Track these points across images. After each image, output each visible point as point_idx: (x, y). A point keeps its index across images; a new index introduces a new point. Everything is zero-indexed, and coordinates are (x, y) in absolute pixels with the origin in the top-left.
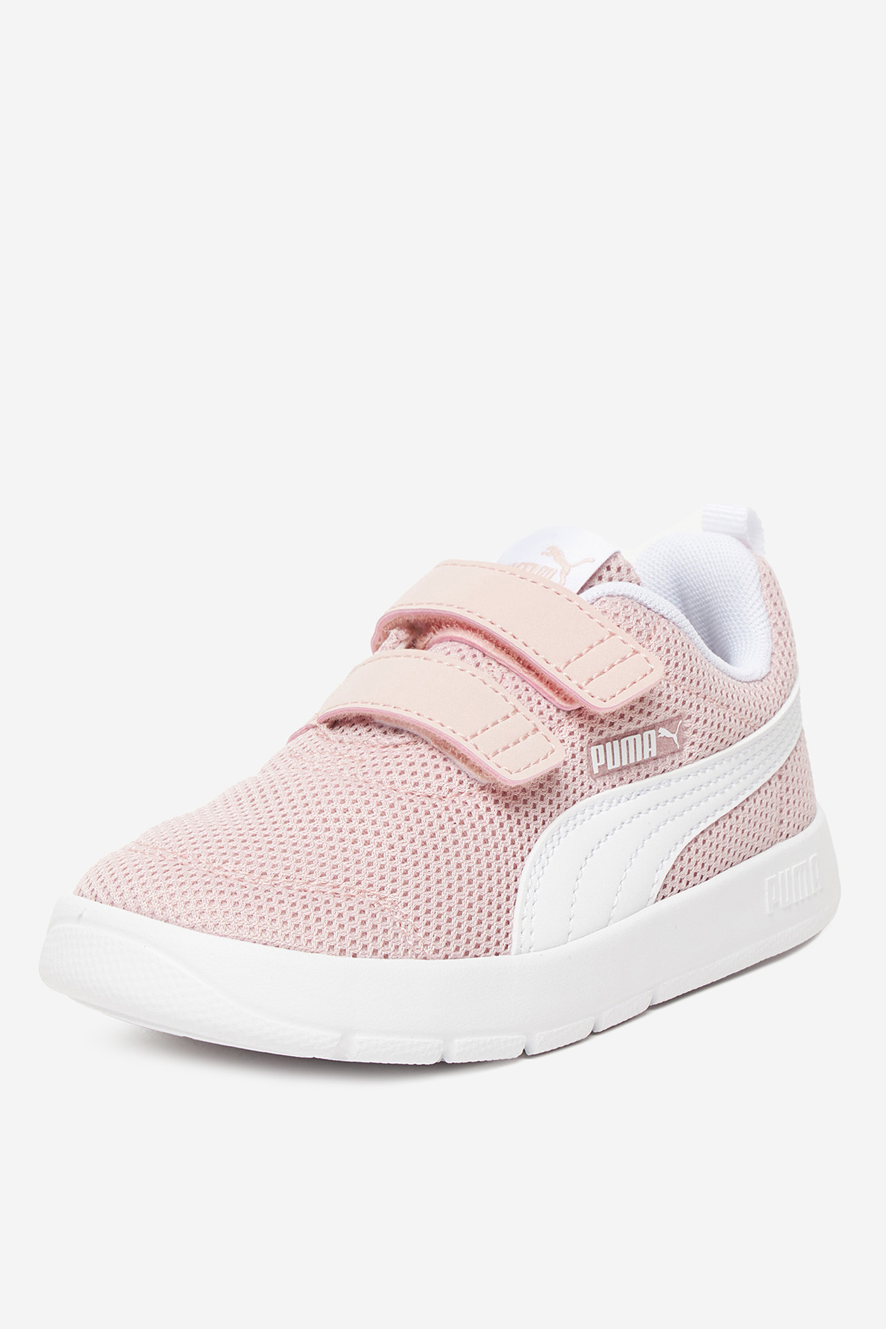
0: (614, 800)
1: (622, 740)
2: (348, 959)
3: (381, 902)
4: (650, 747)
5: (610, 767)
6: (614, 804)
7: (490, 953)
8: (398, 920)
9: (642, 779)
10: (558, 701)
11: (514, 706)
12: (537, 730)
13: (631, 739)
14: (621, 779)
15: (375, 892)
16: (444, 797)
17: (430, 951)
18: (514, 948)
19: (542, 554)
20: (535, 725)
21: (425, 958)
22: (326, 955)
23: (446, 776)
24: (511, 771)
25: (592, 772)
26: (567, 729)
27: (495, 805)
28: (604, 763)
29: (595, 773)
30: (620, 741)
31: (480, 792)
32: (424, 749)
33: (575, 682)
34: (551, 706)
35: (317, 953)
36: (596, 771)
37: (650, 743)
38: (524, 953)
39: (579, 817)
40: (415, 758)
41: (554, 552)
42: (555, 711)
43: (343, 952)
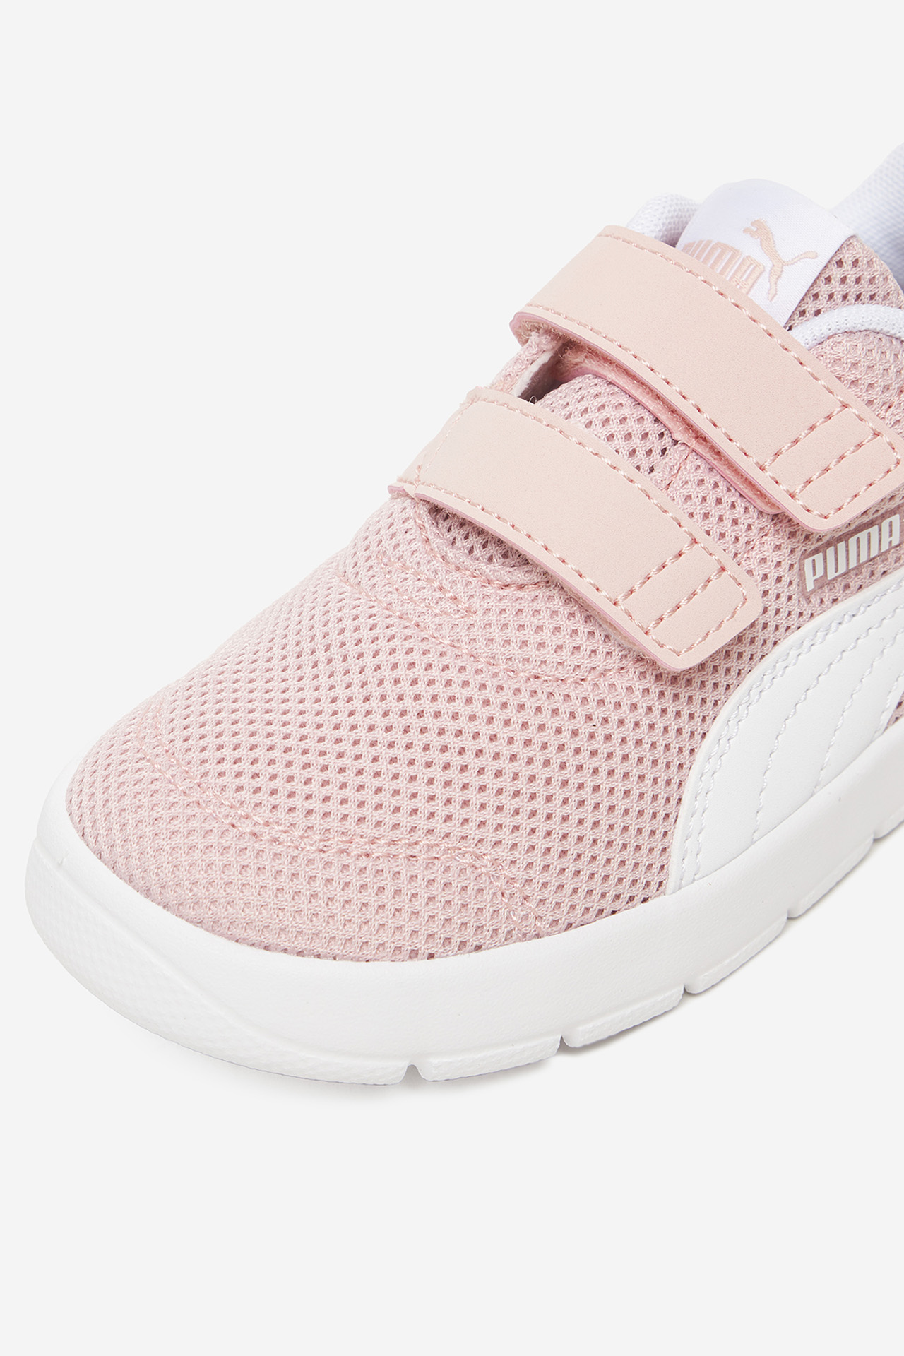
0: (833, 624)
1: (850, 540)
2: (422, 965)
3: (477, 864)
4: (891, 536)
5: (832, 574)
6: (833, 628)
7: (635, 902)
8: (500, 889)
9: (877, 580)
10: (761, 504)
11: (691, 535)
12: (723, 569)
13: (863, 535)
14: (847, 587)
15: (468, 849)
16: (582, 680)
17: (543, 925)
18: (670, 884)
19: (745, 231)
20: (719, 561)
21: (538, 936)
22: (388, 964)
23: (587, 646)
24: (677, 650)
25: (804, 589)
26: (771, 540)
27: (656, 685)
28: (822, 573)
29: (808, 590)
30: (847, 542)
31: (636, 665)
32: (558, 604)
33: (783, 487)
34: (751, 508)
35: (375, 960)
36: (810, 586)
37: (891, 531)
38: (687, 885)
39: (780, 665)
40: (544, 619)
41: (760, 231)
42: (755, 515)
43: (414, 954)
